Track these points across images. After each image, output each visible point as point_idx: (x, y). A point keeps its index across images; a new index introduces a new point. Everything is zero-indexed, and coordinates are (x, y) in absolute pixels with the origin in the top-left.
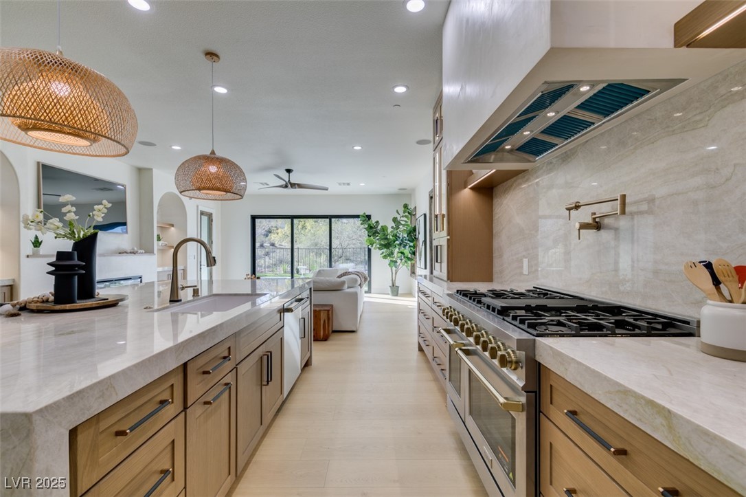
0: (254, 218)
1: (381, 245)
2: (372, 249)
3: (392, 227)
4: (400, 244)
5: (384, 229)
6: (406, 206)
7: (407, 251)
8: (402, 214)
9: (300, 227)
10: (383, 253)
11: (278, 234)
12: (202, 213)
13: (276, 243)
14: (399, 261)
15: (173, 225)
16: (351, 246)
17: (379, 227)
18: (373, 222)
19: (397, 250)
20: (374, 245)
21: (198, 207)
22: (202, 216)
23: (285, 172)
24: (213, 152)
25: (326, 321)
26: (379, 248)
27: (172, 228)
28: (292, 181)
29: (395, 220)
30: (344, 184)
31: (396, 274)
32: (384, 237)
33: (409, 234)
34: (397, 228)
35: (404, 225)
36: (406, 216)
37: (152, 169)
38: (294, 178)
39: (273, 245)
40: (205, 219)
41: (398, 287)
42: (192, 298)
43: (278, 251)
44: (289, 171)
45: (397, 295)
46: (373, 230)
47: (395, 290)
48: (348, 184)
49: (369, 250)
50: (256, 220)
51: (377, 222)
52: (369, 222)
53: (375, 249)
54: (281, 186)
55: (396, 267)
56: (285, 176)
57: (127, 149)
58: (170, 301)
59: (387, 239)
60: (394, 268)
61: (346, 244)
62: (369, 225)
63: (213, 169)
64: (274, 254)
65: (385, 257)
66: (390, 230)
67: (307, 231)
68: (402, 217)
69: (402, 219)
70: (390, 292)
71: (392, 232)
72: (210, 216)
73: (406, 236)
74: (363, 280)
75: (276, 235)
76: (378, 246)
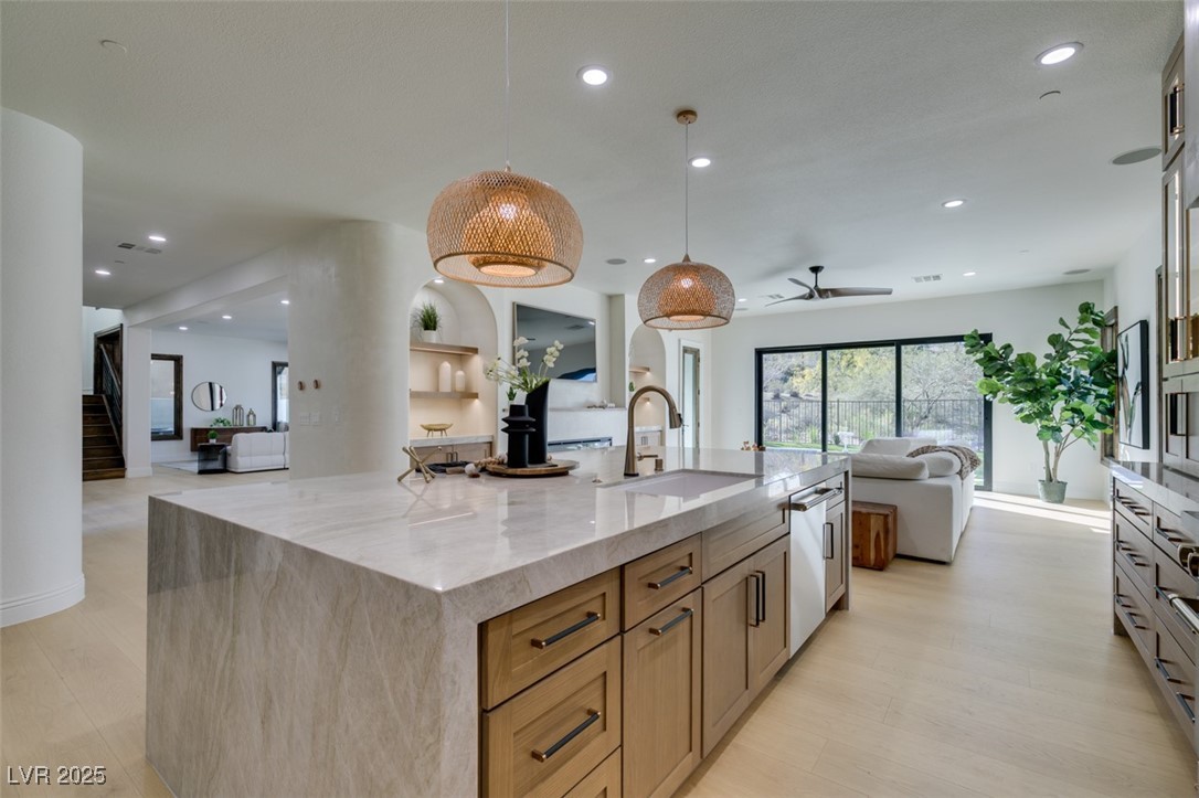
0: (760, 353)
1: (1016, 393)
2: (995, 403)
3: (1048, 356)
4: (1069, 392)
5: (1025, 360)
6: (1086, 309)
7: (1090, 407)
8: (1074, 324)
9: (843, 363)
10: (1022, 410)
11: (803, 377)
12: (686, 350)
13: (801, 392)
14: (1066, 428)
15: (648, 369)
16: (949, 396)
17: (1013, 357)
18: (997, 348)
19: (1059, 404)
20: (1000, 395)
21: (679, 341)
22: (686, 355)
23: (810, 272)
24: (687, 258)
25: (882, 536)
26: (1012, 401)
27: (648, 373)
28: (821, 286)
29: (1054, 340)
30: (927, 278)
31: (1058, 455)
32: (1024, 376)
33: (1096, 368)
34: (1062, 356)
35: (1080, 351)
36: (1086, 331)
37: (623, 295)
38: (825, 281)
39: (795, 395)
40: (689, 357)
41: (1065, 484)
42: (653, 473)
43: (802, 405)
44: (816, 270)
45: (1061, 500)
46: (995, 364)
47: (1055, 489)
48: (937, 278)
49: (988, 406)
50: (764, 356)
51: (1008, 347)
52: (987, 348)
53: (1000, 401)
54: (802, 297)
55: (1057, 441)
56: (809, 279)
57: (571, 271)
58: (625, 475)
59: (1033, 380)
60: (1052, 444)
61: (938, 392)
62: (987, 354)
63: (686, 283)
64: (796, 411)
65: (1027, 419)
66: (1040, 362)
67: (856, 370)
68: (1076, 332)
69: (1075, 336)
70: (1041, 494)
71: (1045, 366)
72: (696, 353)
73: (1086, 373)
74: (967, 464)
75: (800, 379)
76: (1010, 396)
